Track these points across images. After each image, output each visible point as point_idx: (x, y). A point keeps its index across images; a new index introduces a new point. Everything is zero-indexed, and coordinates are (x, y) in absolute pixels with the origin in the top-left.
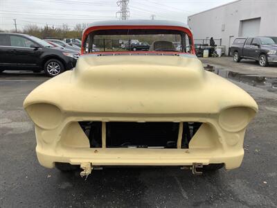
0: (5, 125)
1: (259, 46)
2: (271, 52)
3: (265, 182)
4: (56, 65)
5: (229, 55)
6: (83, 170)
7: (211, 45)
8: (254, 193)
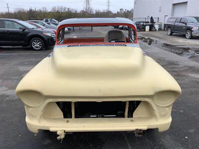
0: (3, 92)
1: (186, 24)
2: (195, 29)
3: (186, 137)
4: (39, 42)
5: (164, 30)
6: (59, 136)
7: (151, 22)
8: (178, 146)
